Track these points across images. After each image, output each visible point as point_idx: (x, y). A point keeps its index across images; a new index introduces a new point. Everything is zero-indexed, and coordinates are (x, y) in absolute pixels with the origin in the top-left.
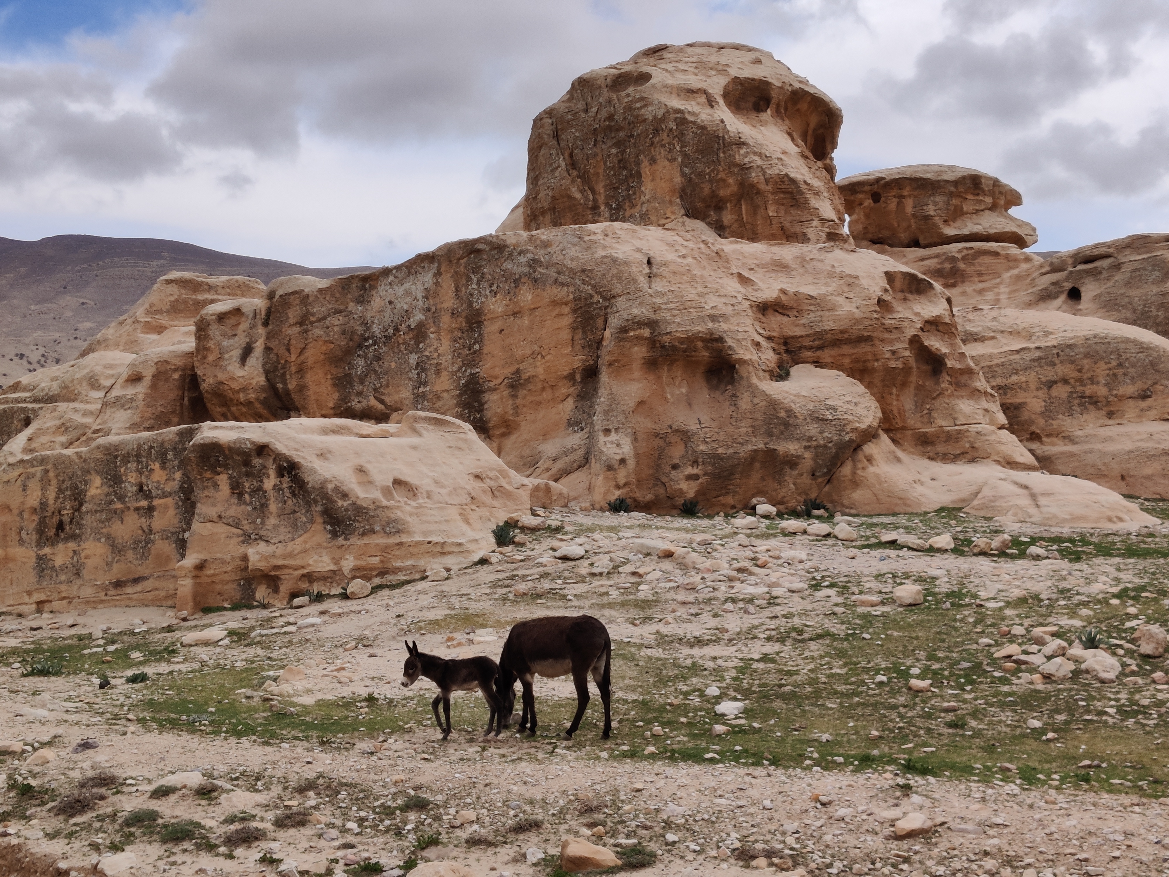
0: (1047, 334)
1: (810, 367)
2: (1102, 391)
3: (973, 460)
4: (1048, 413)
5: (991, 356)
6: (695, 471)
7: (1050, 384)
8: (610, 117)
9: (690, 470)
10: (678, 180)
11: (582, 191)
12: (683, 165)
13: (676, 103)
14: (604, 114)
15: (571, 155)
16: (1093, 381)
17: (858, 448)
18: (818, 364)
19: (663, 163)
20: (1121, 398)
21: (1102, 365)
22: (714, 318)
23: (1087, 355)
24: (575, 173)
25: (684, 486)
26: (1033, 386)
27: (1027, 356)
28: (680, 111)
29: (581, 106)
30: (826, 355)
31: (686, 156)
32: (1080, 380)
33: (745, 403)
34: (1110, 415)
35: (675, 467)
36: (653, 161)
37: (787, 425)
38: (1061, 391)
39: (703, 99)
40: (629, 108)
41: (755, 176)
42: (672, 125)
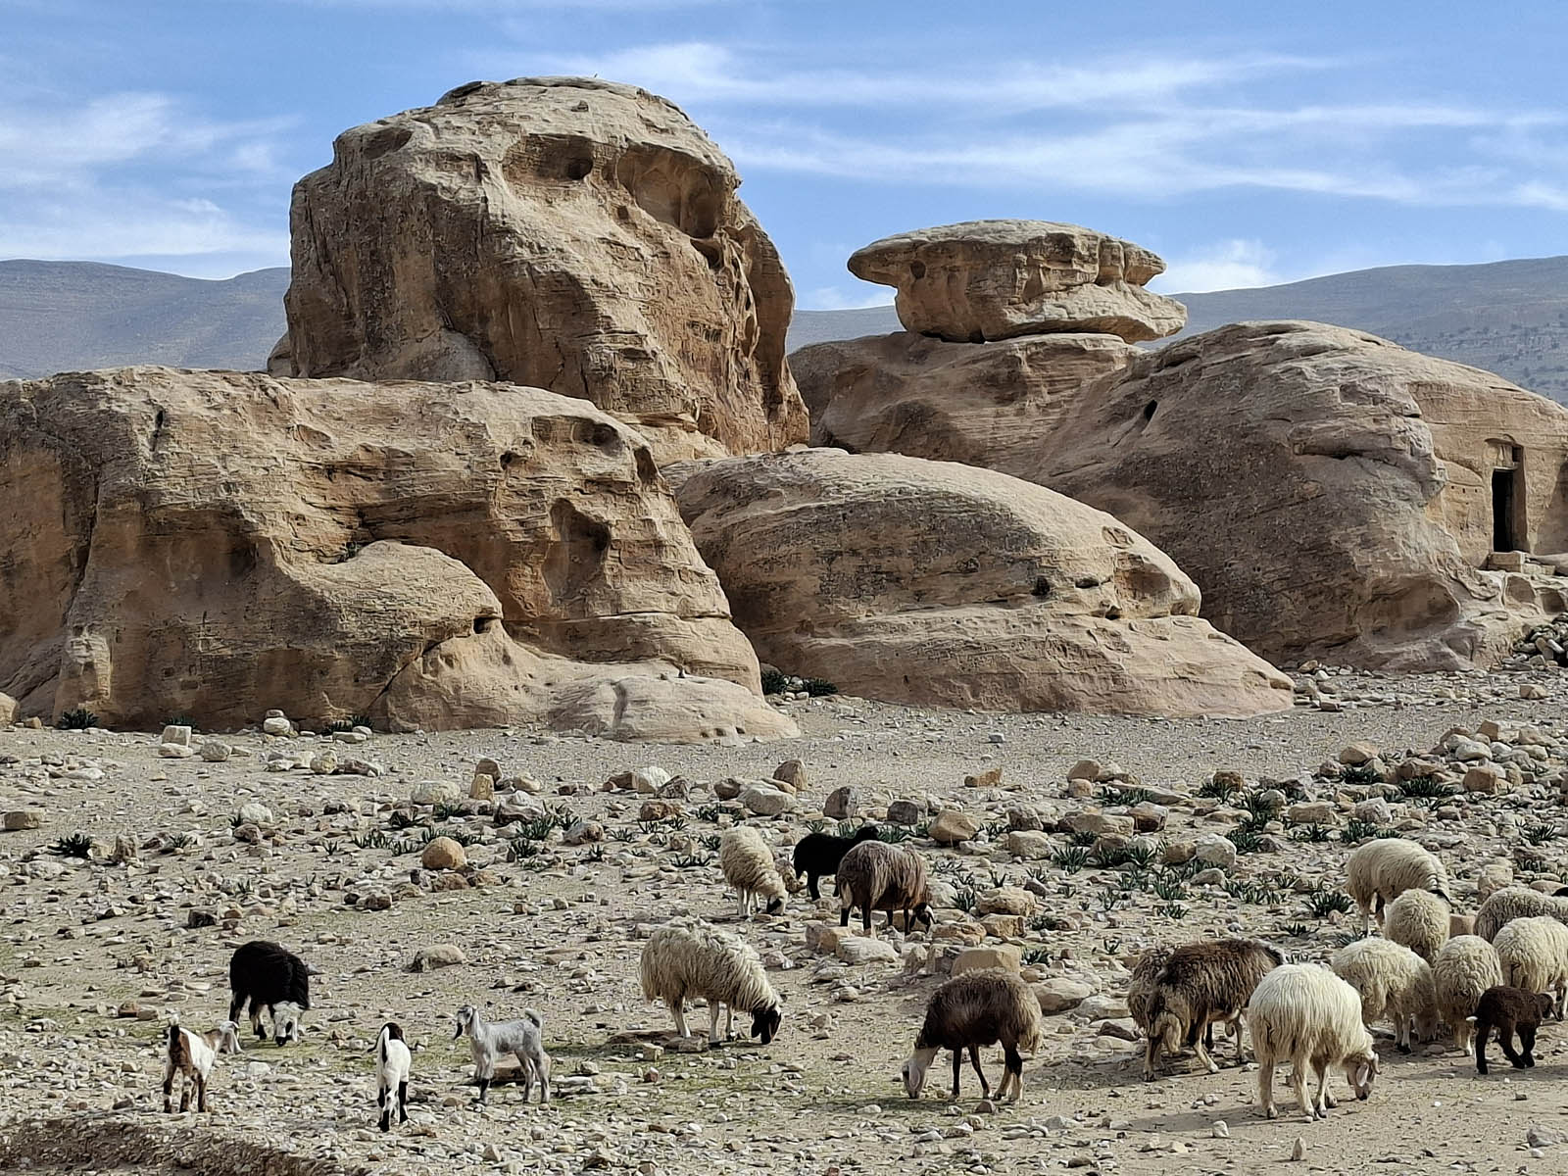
0: (840, 488)
2: (906, 564)
3: (636, 659)
4: (824, 594)
5: (765, 519)
6: (196, 677)
7: (831, 557)
8: (362, 194)
9: (184, 677)
10: (432, 278)
11: (335, 293)
12: (438, 260)
13: (431, 176)
14: (353, 190)
15: (324, 244)
16: (893, 551)
17: (431, 646)
18: (406, 540)
19: (414, 258)
20: (934, 573)
21: (907, 530)
23: (885, 516)
24: (326, 268)
25: (178, 695)
26: (805, 559)
27: (803, 519)
28: (433, 188)
29: (334, 178)
30: (417, 529)
31: (439, 247)
32: (875, 550)
33: (263, 594)
34: (919, 596)
35: (168, 673)
36: (404, 254)
37: (315, 618)
38: (847, 566)
39: (469, 169)
40: (380, 182)
41: (522, 277)
42: (422, 206)
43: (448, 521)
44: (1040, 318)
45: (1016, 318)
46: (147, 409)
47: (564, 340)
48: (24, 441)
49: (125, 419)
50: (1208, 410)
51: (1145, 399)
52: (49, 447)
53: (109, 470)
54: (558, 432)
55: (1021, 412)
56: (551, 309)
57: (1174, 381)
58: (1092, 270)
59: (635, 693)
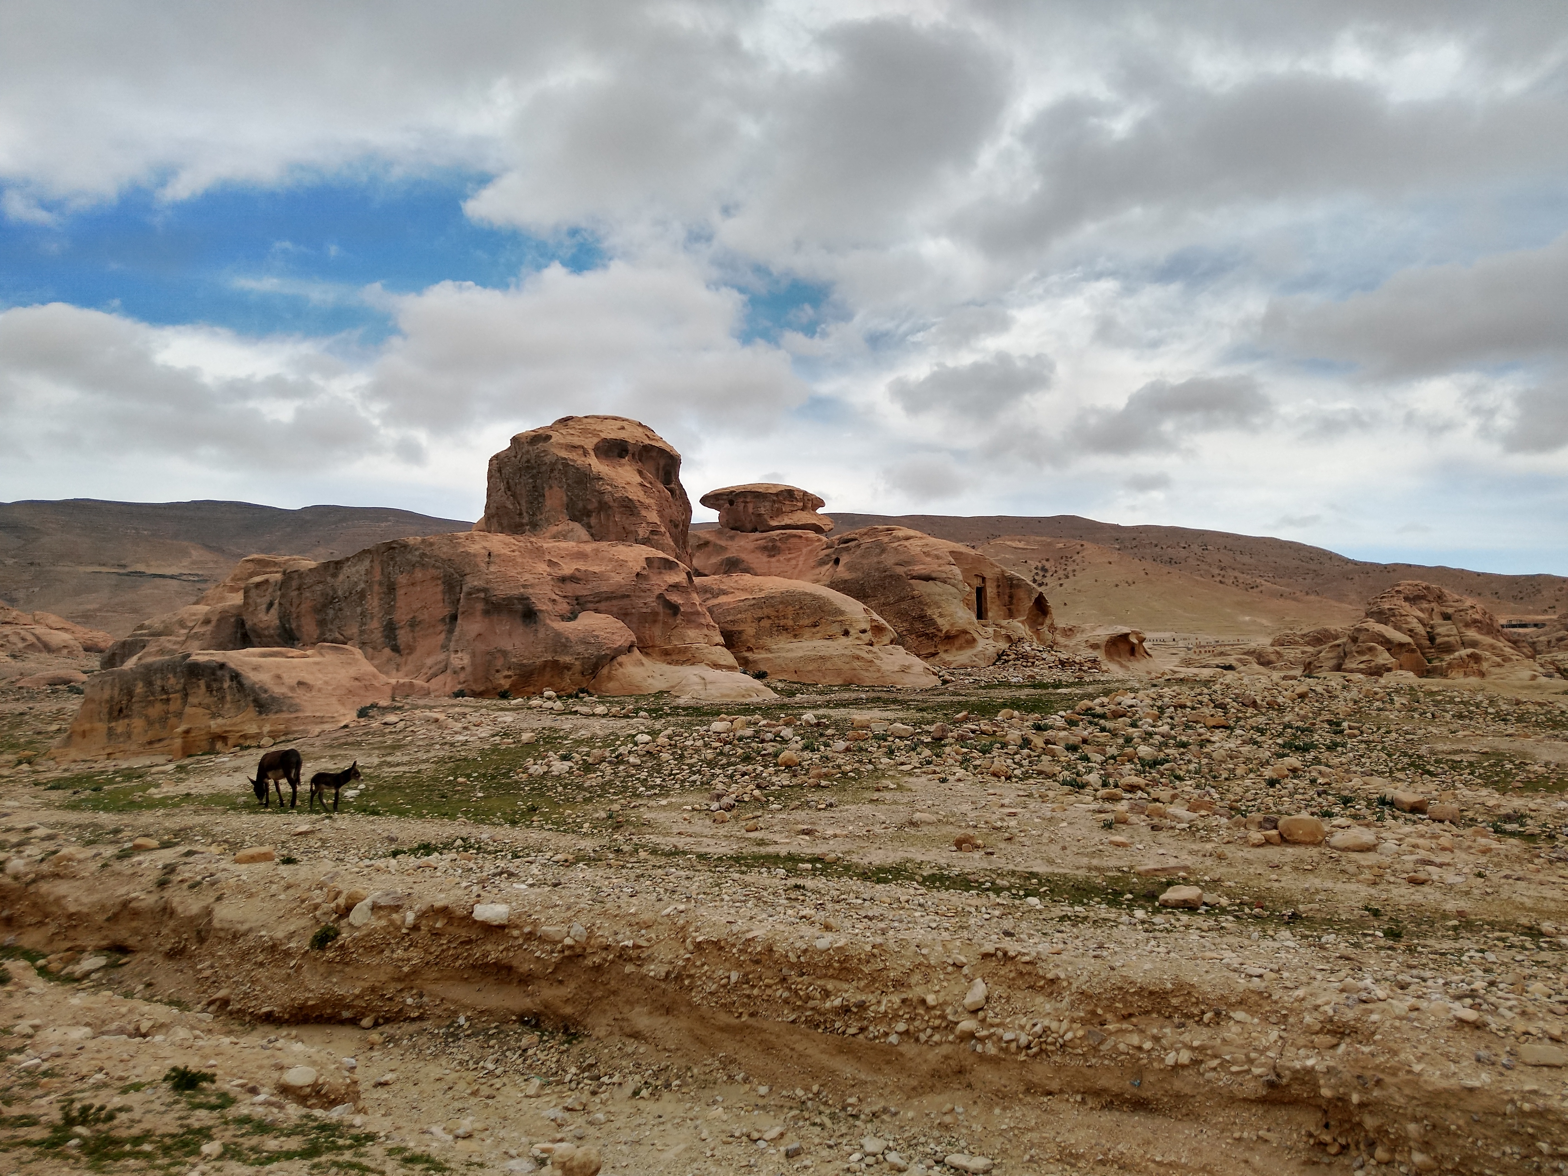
0: (761, 590)
1: (592, 613)
2: (790, 623)
3: (693, 664)
4: (757, 636)
5: (729, 603)
6: (510, 673)
7: (760, 619)
8: (528, 461)
9: (506, 673)
10: (565, 498)
11: (514, 504)
12: (567, 490)
13: (564, 454)
14: (524, 459)
15: (508, 483)
16: (785, 617)
17: (613, 658)
18: (597, 611)
19: (556, 489)
20: (801, 627)
21: (790, 608)
22: (524, 586)
23: (781, 603)
24: (509, 493)
25: (502, 682)
26: (749, 620)
27: (747, 603)
28: (565, 459)
29: (513, 454)
30: (603, 606)
31: (569, 485)
32: (777, 617)
33: (541, 635)
34: (795, 636)
35: (498, 671)
36: (551, 487)
37: (566, 646)
38: (766, 623)
39: (581, 452)
40: (538, 456)
41: (607, 498)
42: (561, 467)
43: (614, 602)
44: (783, 523)
45: (774, 523)
46: (484, 551)
47: (626, 526)
48: (423, 565)
49: (475, 555)
50: (865, 562)
51: (834, 557)
52: (438, 568)
53: (468, 578)
54: (656, 564)
55: (779, 561)
56: (622, 513)
57: (847, 549)
58: (800, 504)
59: (708, 680)
